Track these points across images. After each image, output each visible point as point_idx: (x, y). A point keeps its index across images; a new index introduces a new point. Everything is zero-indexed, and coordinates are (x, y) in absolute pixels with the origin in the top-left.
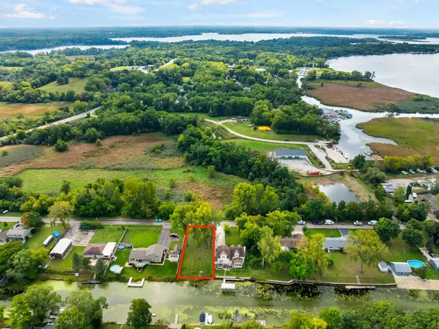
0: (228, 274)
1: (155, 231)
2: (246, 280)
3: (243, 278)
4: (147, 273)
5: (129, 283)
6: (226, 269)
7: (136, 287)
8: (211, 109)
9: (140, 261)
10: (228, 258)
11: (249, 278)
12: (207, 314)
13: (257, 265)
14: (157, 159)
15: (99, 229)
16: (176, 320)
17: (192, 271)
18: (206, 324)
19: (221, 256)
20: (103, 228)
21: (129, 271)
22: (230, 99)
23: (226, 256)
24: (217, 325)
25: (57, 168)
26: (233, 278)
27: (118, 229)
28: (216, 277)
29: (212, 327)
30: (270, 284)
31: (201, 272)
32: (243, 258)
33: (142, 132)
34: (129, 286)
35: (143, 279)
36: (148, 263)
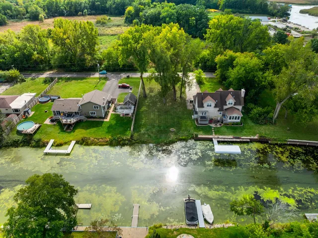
0: (217, 132)
2: (252, 141)
3: (245, 138)
4: (80, 133)
5: (47, 150)
6: (213, 125)
7: (57, 154)
9: (70, 115)
10: (216, 106)
11: (256, 137)
12: (198, 203)
13: (263, 119)
14: (104, 28)
16: (135, 216)
17: (157, 128)
18: (202, 224)
19: (205, 105)
21: (50, 130)
23: (213, 105)
24: (226, 226)
26: (230, 137)
28: (199, 136)
29: (215, 230)
30: (294, 145)
31: (173, 129)
32: (240, 108)
34: (46, 154)
35: (73, 142)
36: (83, 118)
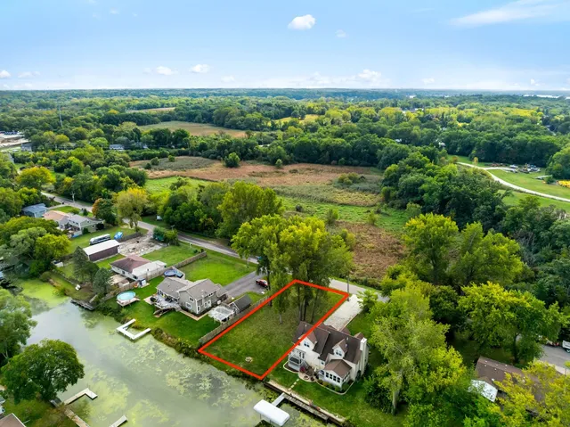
0: (300, 388)
1: (242, 269)
2: (329, 421)
5: (123, 328)
6: (302, 376)
7: (126, 337)
8: (476, 148)
9: (168, 299)
10: (315, 350)
15: (172, 244)
17: (235, 350)
19: (303, 342)
20: (178, 245)
21: (142, 308)
22: (515, 135)
23: (312, 346)
25: (207, 180)
26: (305, 401)
27: (196, 252)
31: (249, 359)
33: (346, 164)
34: (117, 332)
35: (148, 329)
36: (177, 306)
